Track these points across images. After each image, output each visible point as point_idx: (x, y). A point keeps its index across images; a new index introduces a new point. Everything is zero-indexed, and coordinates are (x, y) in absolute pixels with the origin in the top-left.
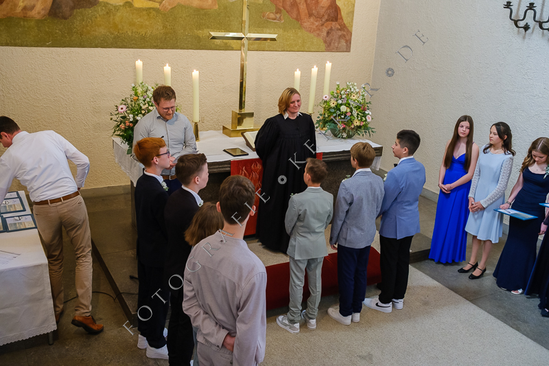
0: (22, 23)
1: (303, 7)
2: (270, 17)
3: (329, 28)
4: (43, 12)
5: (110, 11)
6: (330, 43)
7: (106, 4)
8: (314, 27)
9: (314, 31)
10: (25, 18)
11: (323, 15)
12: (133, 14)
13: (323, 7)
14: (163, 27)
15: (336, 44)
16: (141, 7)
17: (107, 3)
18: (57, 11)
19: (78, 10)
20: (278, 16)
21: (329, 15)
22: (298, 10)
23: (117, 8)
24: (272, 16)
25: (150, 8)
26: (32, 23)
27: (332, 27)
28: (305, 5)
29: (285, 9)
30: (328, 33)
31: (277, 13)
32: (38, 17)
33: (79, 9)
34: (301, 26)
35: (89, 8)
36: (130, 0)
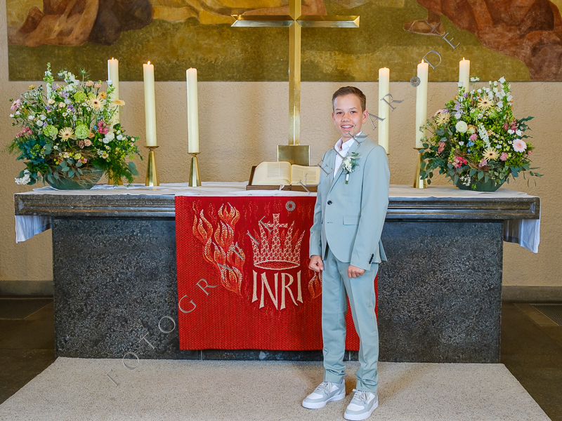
0: (56, 52)
1: (480, 9)
2: (420, 28)
3: (536, 40)
4: (81, 37)
5: (167, 30)
6: (540, 68)
7: (162, 22)
8: (505, 40)
9: (505, 46)
10: (60, 45)
11: (523, 21)
12: (198, 34)
13: (521, 8)
14: (242, 50)
15: (554, 69)
16: (209, 23)
17: (164, 21)
18: (100, 35)
20: (434, 26)
21: (534, 20)
22: (472, 14)
23: (176, 27)
24: (422, 26)
25: (223, 25)
26: (69, 52)
27: (541, 41)
28: (484, 6)
29: (445, 14)
30: (535, 50)
31: (431, 21)
32: (75, 43)
33: (127, 30)
34: (479, 41)
35: (141, 29)
36: (194, 15)
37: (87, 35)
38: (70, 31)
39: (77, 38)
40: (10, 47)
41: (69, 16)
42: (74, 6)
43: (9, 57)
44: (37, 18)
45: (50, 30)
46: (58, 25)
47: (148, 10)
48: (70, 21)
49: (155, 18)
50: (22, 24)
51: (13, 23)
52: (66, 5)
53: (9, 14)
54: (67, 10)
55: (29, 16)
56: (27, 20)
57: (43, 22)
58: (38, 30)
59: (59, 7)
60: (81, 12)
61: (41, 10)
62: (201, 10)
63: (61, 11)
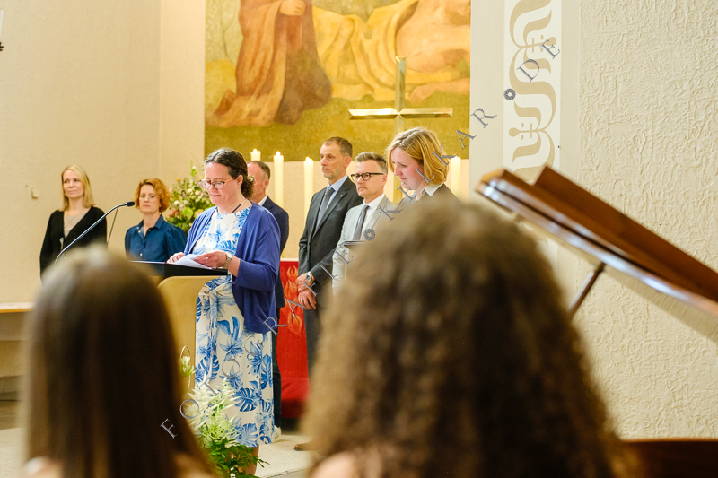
0: (246, 132)
4: (268, 118)
5: (344, 108)
10: (249, 126)
16: (383, 100)
18: (284, 115)
19: (307, 112)
23: (353, 105)
26: (256, 132)
32: (262, 123)
33: (309, 109)
35: (320, 107)
36: (369, 93)
37: (273, 116)
38: (258, 112)
39: (264, 119)
40: (206, 129)
41: (258, 96)
42: (263, 87)
43: (206, 139)
44: (230, 100)
45: (241, 111)
46: (247, 106)
47: (328, 88)
48: (259, 101)
49: (334, 95)
50: (217, 106)
51: (210, 105)
52: (256, 86)
53: (207, 97)
54: (257, 91)
55: (223, 99)
56: (222, 102)
57: (235, 104)
58: (230, 111)
59: (249, 88)
60: (268, 93)
61: (234, 91)
62: (376, 86)
63: (251, 92)
